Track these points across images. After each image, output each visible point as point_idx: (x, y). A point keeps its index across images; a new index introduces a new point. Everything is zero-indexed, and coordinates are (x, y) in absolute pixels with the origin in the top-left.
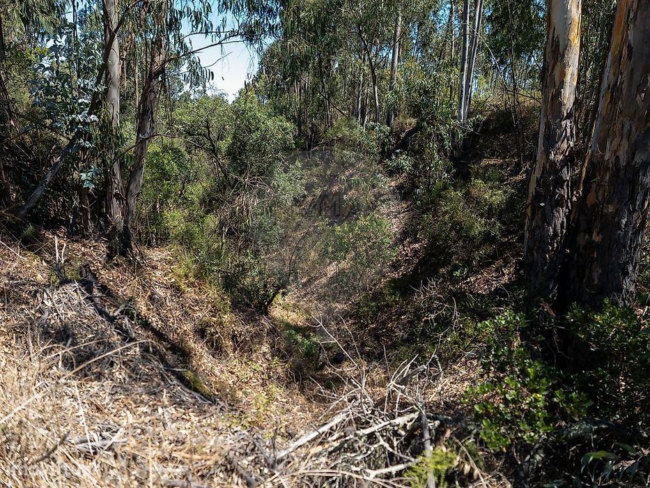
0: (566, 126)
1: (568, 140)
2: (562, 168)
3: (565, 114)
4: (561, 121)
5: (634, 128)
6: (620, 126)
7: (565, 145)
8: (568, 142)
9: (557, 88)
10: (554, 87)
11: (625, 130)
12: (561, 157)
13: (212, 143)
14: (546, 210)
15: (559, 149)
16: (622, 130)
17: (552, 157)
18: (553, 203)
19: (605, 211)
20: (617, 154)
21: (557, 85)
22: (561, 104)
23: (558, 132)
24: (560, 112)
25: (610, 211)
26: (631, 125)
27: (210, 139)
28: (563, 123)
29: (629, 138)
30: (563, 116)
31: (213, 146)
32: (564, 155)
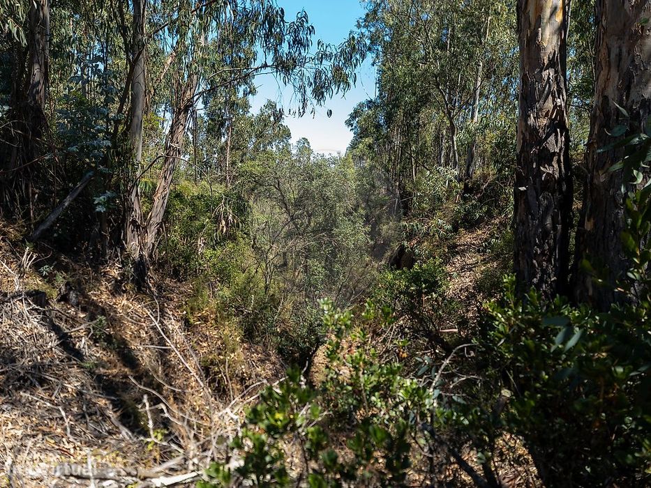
0: (549, 78)
1: (554, 97)
2: (548, 135)
3: (546, 62)
4: (541, 72)
5: (624, 50)
6: (606, 51)
7: (549, 105)
8: (554, 100)
9: (532, 28)
10: (529, 28)
11: (613, 56)
12: (545, 122)
13: (281, 193)
14: (529, 198)
15: (541, 109)
16: (609, 57)
17: (531, 121)
18: (538, 186)
19: (595, 181)
20: (606, 94)
21: (533, 23)
22: (539, 48)
23: (538, 86)
24: (539, 58)
25: (602, 180)
26: (620, 48)
27: (280, 190)
28: (545, 74)
29: (618, 66)
30: (544, 64)
31: (283, 196)
32: (550, 119)
